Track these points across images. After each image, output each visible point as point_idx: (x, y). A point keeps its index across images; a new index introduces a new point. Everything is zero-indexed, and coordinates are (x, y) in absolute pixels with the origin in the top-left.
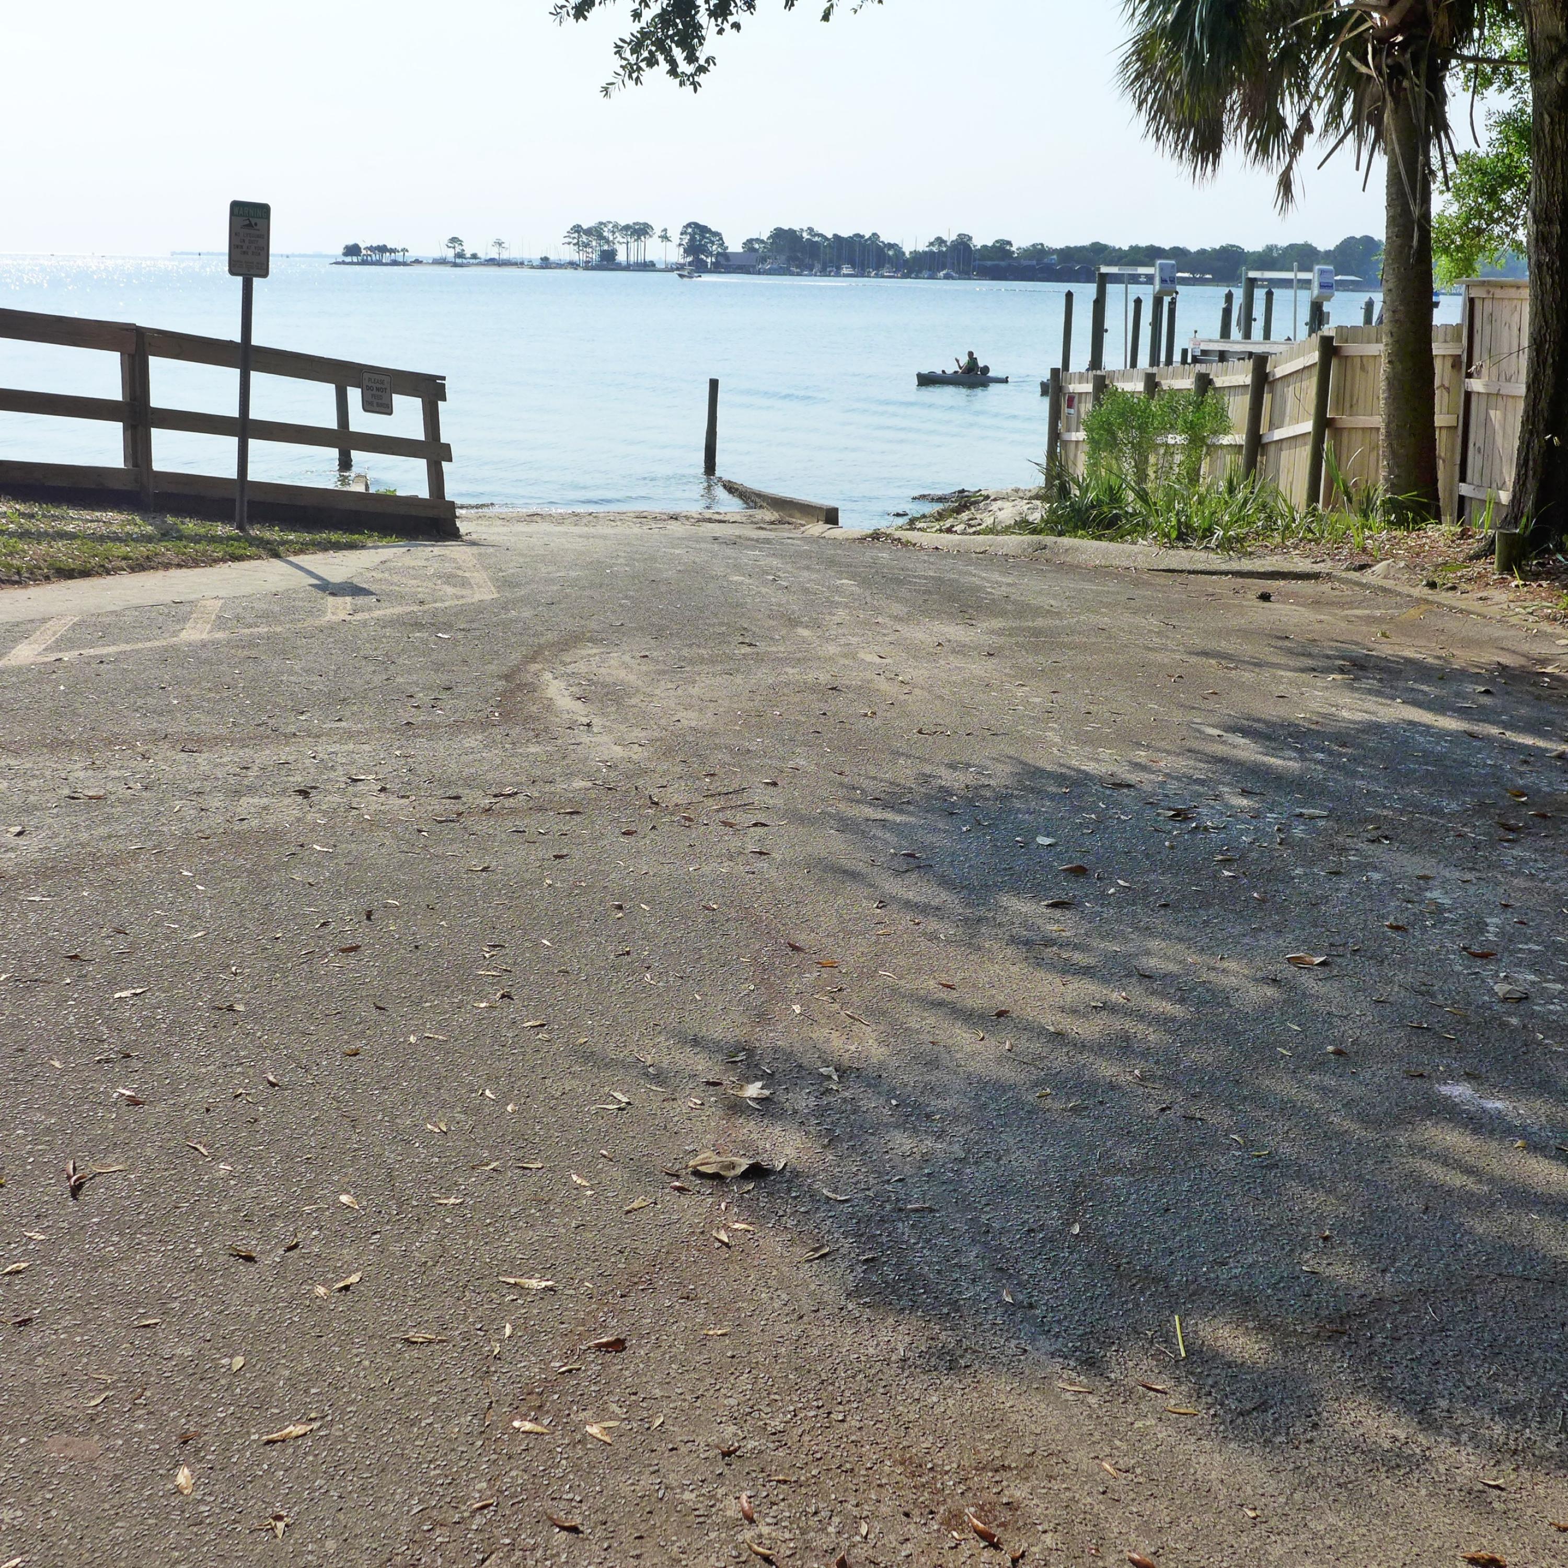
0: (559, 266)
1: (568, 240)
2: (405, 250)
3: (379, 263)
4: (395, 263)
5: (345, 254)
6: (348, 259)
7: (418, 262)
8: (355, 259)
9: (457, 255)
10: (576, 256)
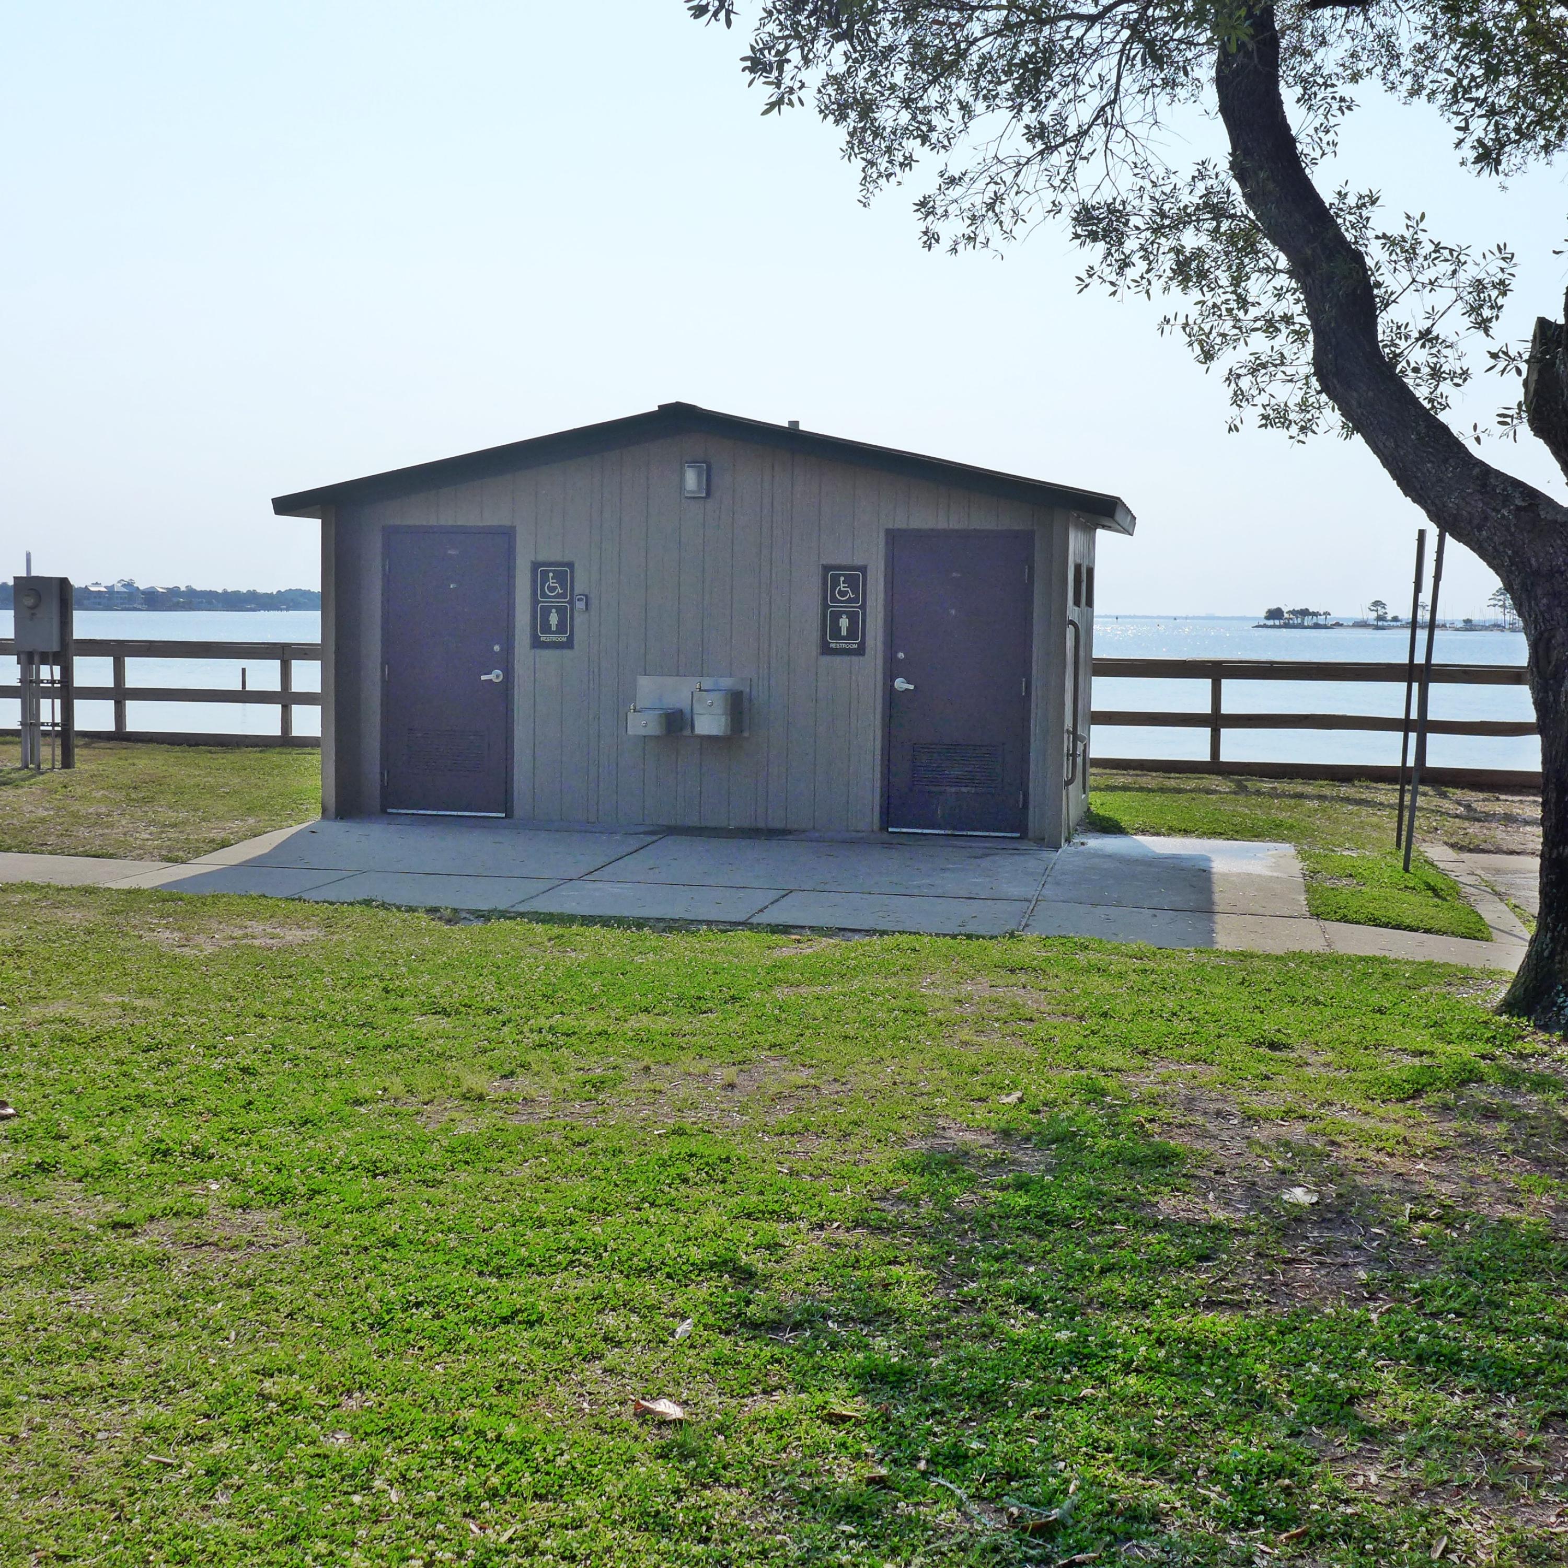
0: (1484, 628)
1: (1493, 602)
2: (1327, 614)
3: (1301, 626)
4: (1317, 626)
5: (1267, 618)
6: (1271, 622)
7: (1338, 625)
8: (1277, 622)
9: (1379, 618)
10: (1501, 617)
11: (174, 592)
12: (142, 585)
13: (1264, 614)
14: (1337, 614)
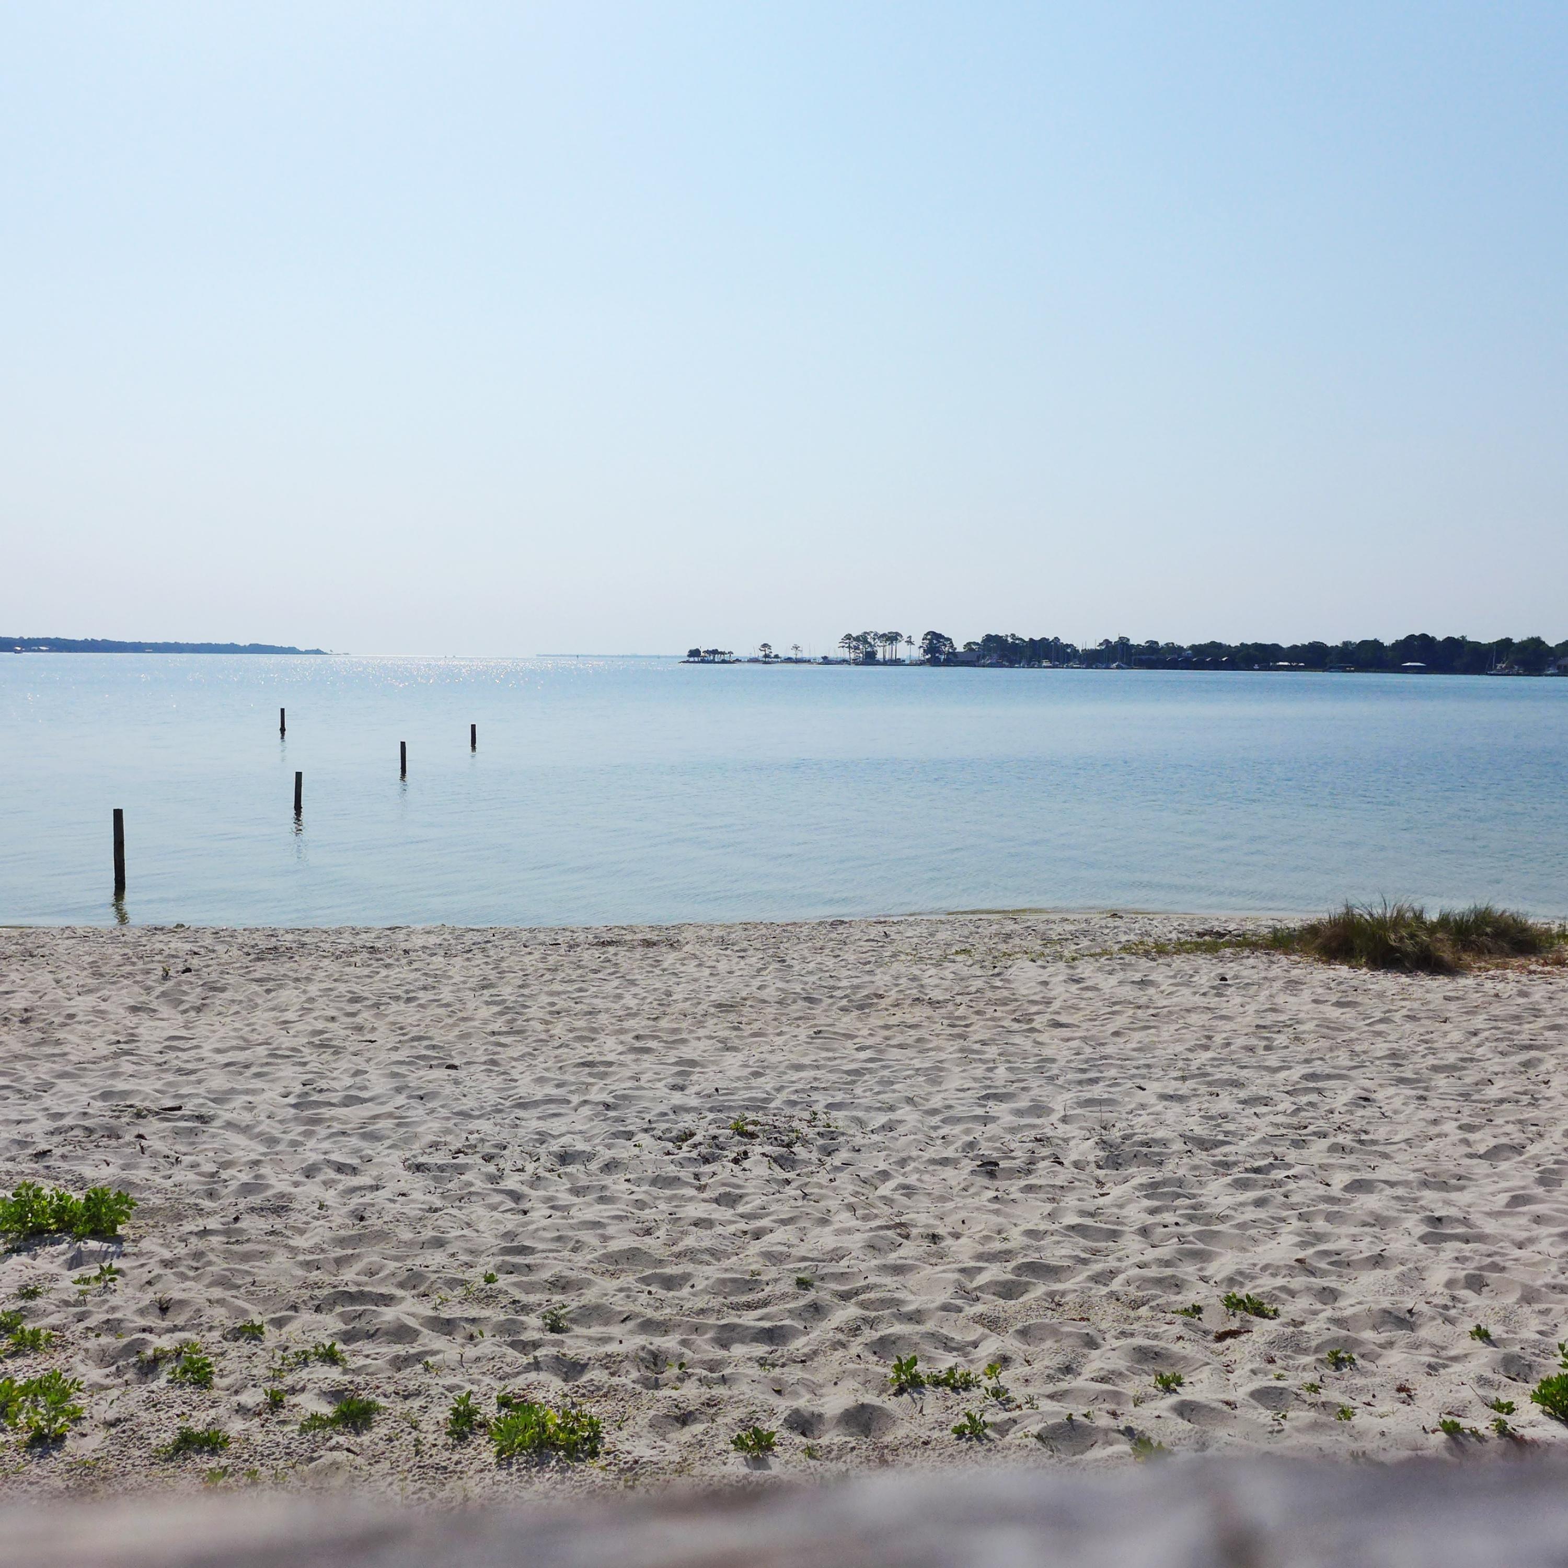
0: (836, 662)
1: (842, 645)
2: (730, 653)
3: (713, 662)
5: (689, 656)
6: (692, 659)
7: (738, 661)
8: (696, 659)
9: (766, 656)
10: (847, 655)
13: (687, 653)
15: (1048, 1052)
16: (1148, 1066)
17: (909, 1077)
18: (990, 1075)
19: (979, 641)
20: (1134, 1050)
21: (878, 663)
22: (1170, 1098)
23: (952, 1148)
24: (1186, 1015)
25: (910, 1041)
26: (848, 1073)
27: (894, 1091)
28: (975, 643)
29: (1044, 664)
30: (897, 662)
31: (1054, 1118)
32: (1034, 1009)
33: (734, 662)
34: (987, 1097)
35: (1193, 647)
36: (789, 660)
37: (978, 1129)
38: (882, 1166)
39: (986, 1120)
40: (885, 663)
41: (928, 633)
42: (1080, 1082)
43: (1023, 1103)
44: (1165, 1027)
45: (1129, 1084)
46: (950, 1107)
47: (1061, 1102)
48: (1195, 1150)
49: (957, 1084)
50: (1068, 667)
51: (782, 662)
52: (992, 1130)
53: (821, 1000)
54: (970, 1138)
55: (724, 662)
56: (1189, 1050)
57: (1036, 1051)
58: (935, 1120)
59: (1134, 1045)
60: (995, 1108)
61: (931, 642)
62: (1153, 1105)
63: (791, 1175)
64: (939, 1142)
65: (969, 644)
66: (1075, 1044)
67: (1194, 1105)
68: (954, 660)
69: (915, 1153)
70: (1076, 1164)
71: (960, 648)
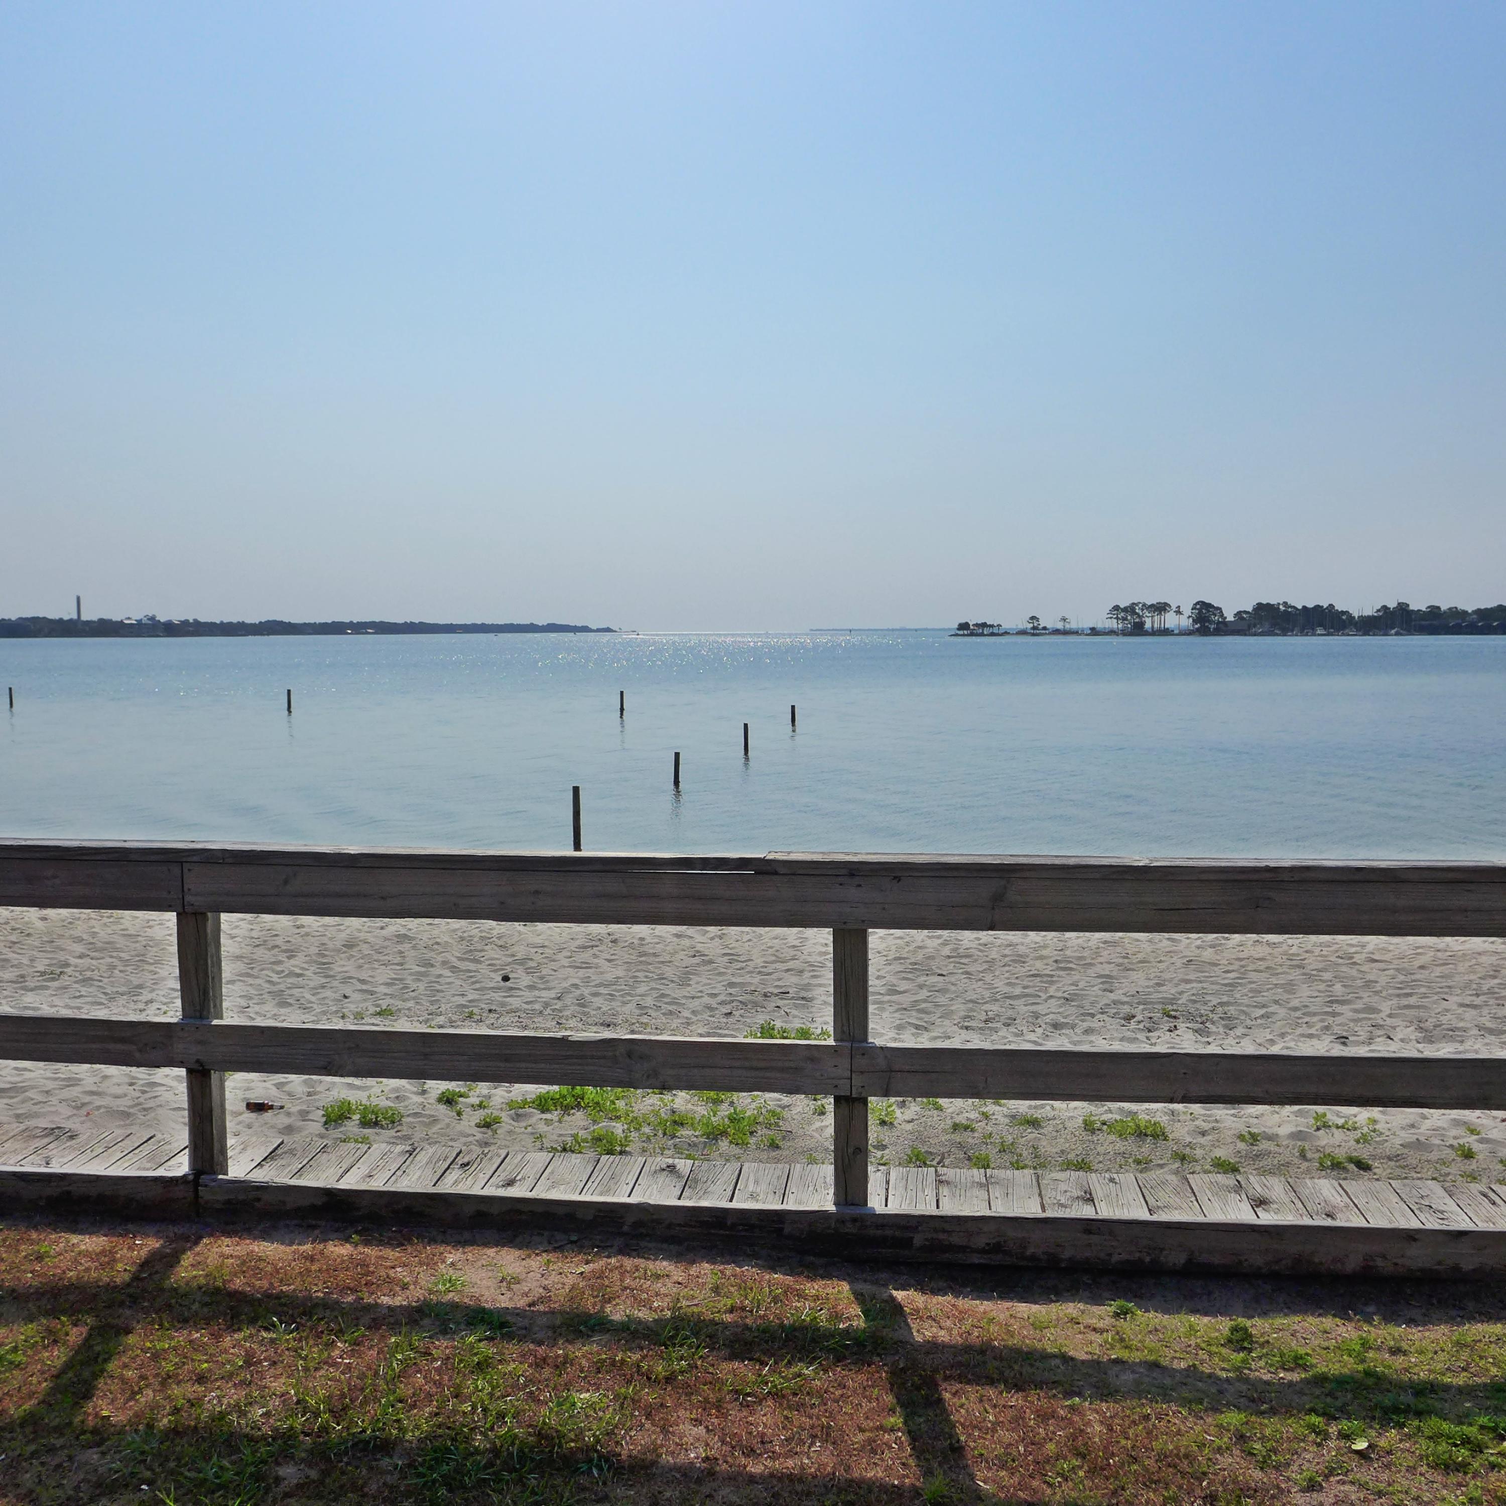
0: (1103, 633)
1: (1110, 616)
2: (999, 626)
3: (982, 635)
5: (958, 629)
6: (961, 632)
7: (1006, 633)
8: (966, 632)
9: (1034, 628)
10: (1115, 626)
11: (185, 623)
12: (162, 618)
13: (956, 626)
14: (1006, 626)
15: (1369, 977)
16: (1449, 987)
17: (1272, 989)
18: (1330, 989)
19: (1250, 609)
20: (1438, 977)
21: (1146, 633)
22: (1467, 1006)
23: (1314, 1029)
24: (1478, 957)
25: (1262, 968)
26: (1225, 985)
27: (1263, 996)
28: (1245, 612)
29: (1319, 632)
30: (1166, 632)
31: (1383, 1015)
32: (1353, 950)
33: (1002, 635)
34: (1332, 1002)
35: (1479, 612)
36: (1057, 632)
37: (1330, 1020)
38: (1269, 1037)
39: (1334, 1014)
40: (1154, 633)
41: (1198, 603)
42: (1398, 996)
43: (1359, 1005)
44: (1462, 964)
45: (1436, 997)
46: (1307, 1006)
47: (1386, 1007)
48: (1486, 1035)
49: (1309, 993)
50: (1343, 635)
51: (1050, 634)
52: (1339, 1020)
53: (1180, 941)
54: (1326, 1024)
55: (993, 634)
56: (1480, 978)
57: (1361, 976)
58: (1298, 1014)
59: (1438, 974)
60: (1338, 1008)
61: (1200, 610)
62: (1454, 1010)
63: (1210, 1040)
64: (1305, 1025)
65: (1239, 613)
66: (1391, 972)
67: (1485, 1011)
68: (1224, 629)
69: (1290, 1031)
70: (1402, 1040)
71: (1230, 618)
